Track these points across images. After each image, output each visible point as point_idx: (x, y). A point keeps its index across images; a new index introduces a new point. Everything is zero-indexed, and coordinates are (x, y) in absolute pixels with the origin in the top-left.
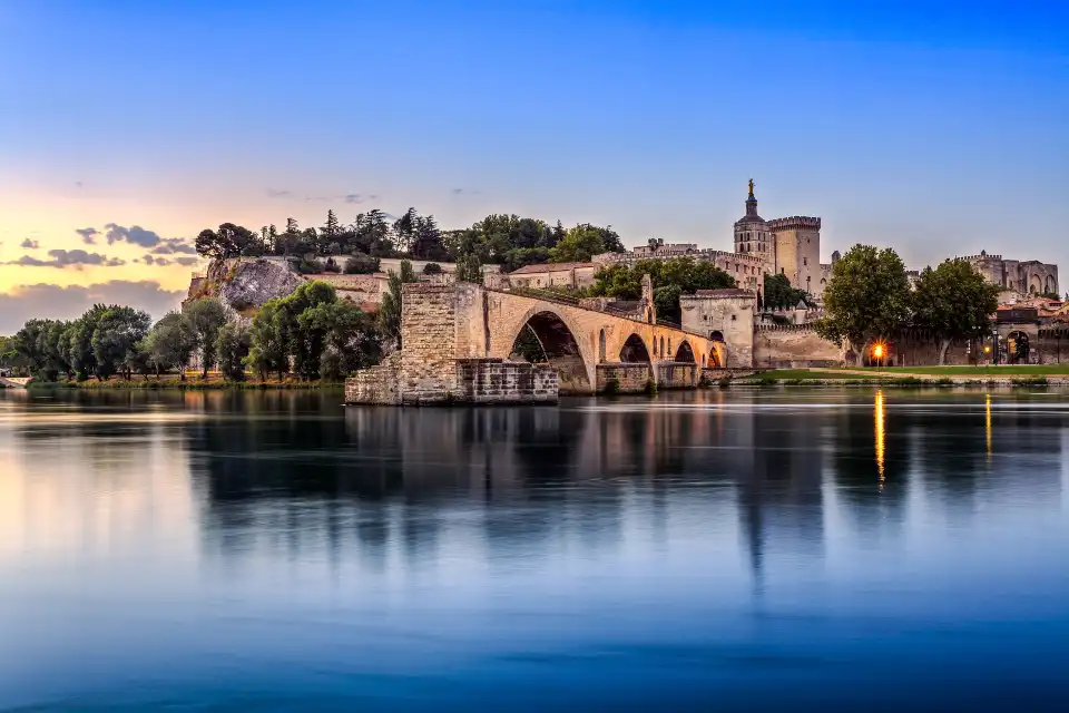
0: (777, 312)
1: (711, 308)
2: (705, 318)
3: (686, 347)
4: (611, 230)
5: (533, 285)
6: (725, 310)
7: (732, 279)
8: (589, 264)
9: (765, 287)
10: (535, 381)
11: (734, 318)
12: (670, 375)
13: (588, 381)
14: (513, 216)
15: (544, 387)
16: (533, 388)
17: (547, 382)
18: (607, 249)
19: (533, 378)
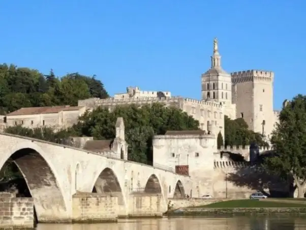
0: (235, 151)
1: (179, 147)
2: (173, 155)
3: (155, 180)
4: (96, 78)
5: (27, 125)
6: (190, 148)
7: (197, 122)
8: (76, 108)
9: (226, 129)
10: (14, 208)
11: (197, 155)
12: (139, 204)
13: (65, 209)
14: (12, 66)
15: (22, 214)
16: (12, 214)
17: (24, 209)
18: (93, 95)
19: (12, 206)
